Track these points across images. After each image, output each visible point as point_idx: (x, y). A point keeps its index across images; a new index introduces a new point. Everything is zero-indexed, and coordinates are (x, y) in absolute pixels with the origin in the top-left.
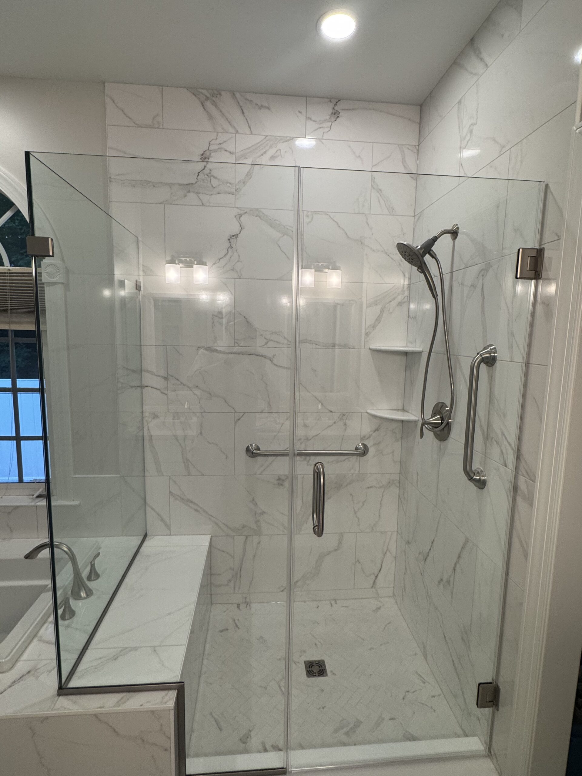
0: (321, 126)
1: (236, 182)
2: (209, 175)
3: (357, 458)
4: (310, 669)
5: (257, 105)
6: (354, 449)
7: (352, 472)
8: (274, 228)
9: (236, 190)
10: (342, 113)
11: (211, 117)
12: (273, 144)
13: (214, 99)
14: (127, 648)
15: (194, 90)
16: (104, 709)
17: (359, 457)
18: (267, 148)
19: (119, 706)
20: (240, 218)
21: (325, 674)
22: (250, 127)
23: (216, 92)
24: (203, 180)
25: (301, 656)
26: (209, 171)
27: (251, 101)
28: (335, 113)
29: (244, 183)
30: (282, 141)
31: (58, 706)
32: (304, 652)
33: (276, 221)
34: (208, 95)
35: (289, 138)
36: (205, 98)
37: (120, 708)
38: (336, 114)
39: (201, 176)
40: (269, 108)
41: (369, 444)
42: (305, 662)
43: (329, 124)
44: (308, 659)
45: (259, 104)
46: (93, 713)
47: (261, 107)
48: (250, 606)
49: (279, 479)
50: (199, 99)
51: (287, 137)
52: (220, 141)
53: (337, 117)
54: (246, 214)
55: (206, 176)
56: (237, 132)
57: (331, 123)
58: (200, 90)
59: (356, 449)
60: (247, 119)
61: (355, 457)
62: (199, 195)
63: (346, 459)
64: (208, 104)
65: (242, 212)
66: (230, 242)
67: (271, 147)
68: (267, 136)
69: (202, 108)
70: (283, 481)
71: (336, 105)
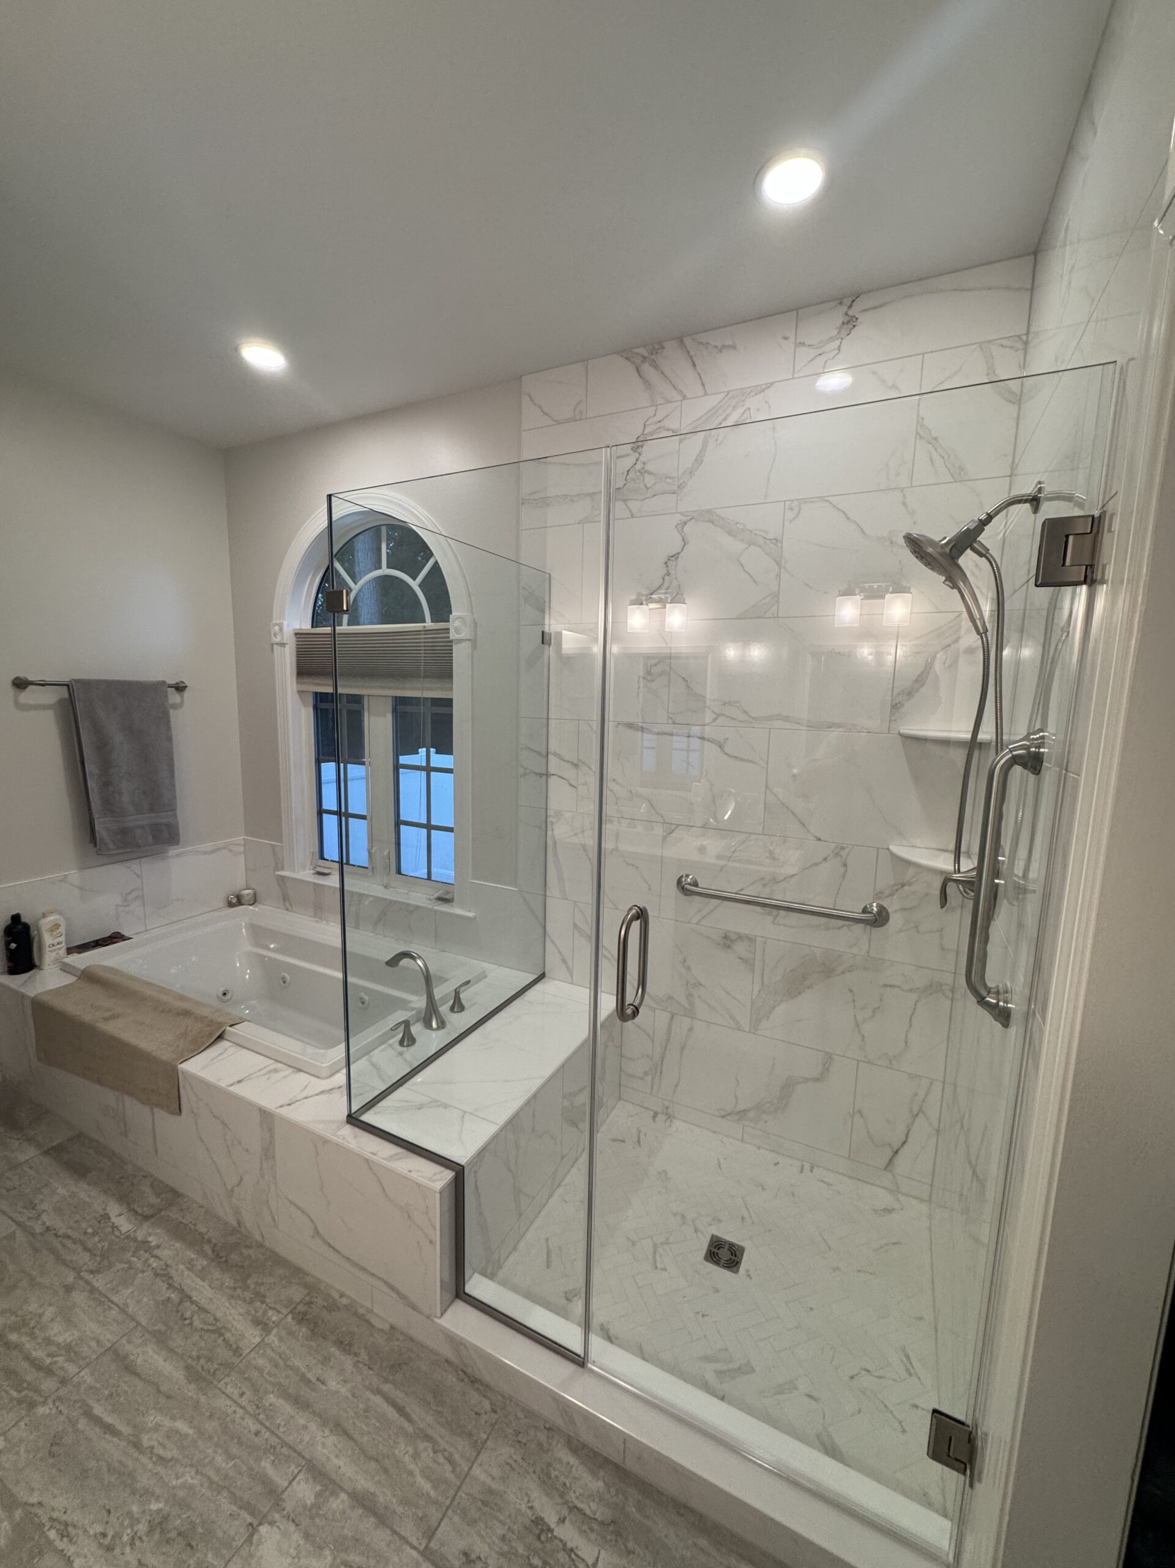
0: (820, 351)
1: (680, 474)
2: (642, 471)
3: (865, 928)
4: (716, 1251)
5: (716, 347)
6: (860, 912)
7: (855, 951)
8: (734, 536)
9: (678, 487)
10: (862, 318)
11: (648, 384)
12: (737, 403)
13: (653, 357)
14: (438, 1101)
15: (626, 353)
16: (375, 1157)
17: (869, 927)
18: (728, 411)
19: (389, 1161)
20: (683, 529)
21: (735, 1269)
22: (703, 385)
23: (657, 346)
24: (634, 480)
25: (710, 1225)
26: (642, 465)
27: (707, 343)
28: (848, 322)
29: (691, 473)
30: (753, 394)
31: (341, 1133)
32: (720, 1221)
33: (738, 525)
34: (646, 354)
35: (763, 387)
36: (641, 359)
37: (389, 1164)
38: (850, 322)
39: (632, 475)
40: (734, 347)
41: (892, 906)
42: (713, 1236)
43: (838, 342)
44: (719, 1235)
45: (719, 345)
46: (366, 1157)
47: (721, 349)
48: (671, 1121)
49: (726, 937)
50: (633, 363)
51: (761, 385)
52: (658, 417)
53: (852, 326)
54: (693, 521)
55: (638, 474)
56: (685, 397)
57: (840, 340)
58: (635, 350)
59: (865, 911)
60: (699, 374)
61: (861, 926)
62: (628, 503)
63: (844, 926)
64: (646, 367)
65: (685, 519)
66: (667, 566)
67: (735, 408)
68: (728, 392)
69: (637, 375)
70: (732, 941)
71: (850, 306)
